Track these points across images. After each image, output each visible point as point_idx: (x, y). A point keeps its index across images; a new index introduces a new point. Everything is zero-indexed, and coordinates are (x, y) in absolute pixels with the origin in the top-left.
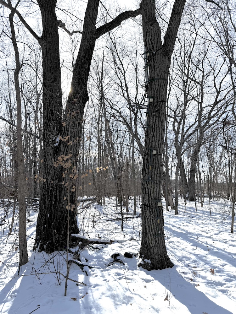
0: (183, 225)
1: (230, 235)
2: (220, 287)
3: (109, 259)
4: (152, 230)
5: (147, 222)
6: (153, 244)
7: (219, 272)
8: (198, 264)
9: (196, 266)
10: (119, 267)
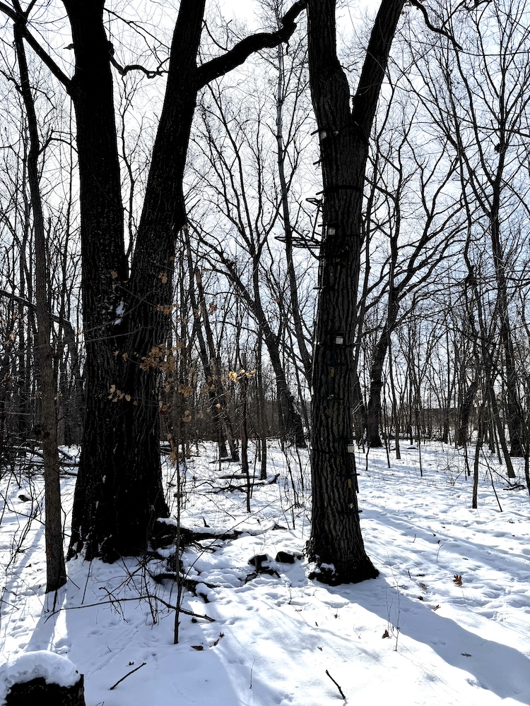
0: (372, 495)
1: (471, 511)
2: (478, 607)
3: (247, 567)
4: (335, 502)
5: (324, 486)
6: (338, 530)
7: (469, 581)
8: (426, 569)
9: (421, 572)
10: (270, 582)
